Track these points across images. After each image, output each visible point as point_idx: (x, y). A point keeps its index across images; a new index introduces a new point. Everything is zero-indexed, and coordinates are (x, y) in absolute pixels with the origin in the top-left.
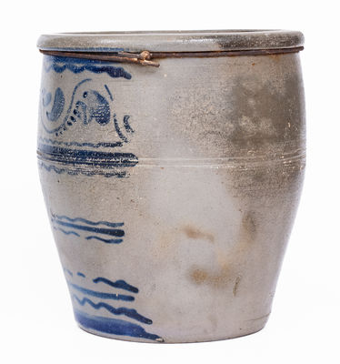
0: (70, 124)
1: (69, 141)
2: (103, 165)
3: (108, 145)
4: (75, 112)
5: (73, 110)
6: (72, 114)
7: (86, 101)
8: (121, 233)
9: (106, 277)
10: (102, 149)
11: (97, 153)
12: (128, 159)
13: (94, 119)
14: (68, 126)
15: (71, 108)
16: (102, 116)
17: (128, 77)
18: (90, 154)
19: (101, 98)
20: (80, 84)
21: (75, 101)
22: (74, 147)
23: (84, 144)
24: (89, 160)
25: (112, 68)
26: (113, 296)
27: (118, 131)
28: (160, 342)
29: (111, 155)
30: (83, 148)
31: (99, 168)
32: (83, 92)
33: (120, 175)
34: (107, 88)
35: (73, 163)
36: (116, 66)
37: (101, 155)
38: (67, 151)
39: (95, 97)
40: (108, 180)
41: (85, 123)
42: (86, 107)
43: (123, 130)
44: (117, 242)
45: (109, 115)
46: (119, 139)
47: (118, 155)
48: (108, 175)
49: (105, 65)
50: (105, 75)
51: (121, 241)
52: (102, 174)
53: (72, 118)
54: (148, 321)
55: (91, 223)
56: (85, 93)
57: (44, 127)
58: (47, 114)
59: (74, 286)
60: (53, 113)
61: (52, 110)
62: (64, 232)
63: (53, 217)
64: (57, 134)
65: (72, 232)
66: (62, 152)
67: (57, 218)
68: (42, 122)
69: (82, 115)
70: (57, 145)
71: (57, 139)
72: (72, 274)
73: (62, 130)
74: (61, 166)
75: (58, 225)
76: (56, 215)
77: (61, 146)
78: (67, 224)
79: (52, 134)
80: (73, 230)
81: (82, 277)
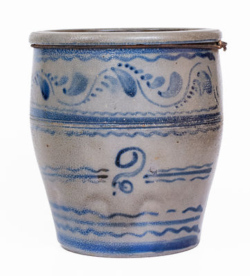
0: (189, 97)
1: (190, 110)
2: (212, 123)
4: (193, 88)
5: (191, 86)
6: (190, 90)
7: (199, 79)
8: (210, 170)
10: (211, 112)
13: (205, 91)
14: (188, 99)
15: (189, 85)
16: (209, 88)
18: (206, 117)
19: (207, 76)
20: (194, 67)
21: (192, 80)
22: (194, 114)
23: (201, 110)
24: (205, 121)
25: (209, 53)
27: (216, 98)
30: (201, 113)
31: (210, 126)
32: (197, 72)
33: (218, 128)
34: (209, 68)
35: (195, 125)
36: (211, 52)
37: (211, 116)
38: (188, 118)
39: (204, 76)
41: (201, 94)
42: (200, 82)
45: (212, 87)
46: (216, 103)
49: (206, 52)
50: (207, 59)
51: (208, 175)
52: (211, 129)
53: (191, 93)
56: (199, 73)
57: (155, 104)
58: (160, 93)
59: (154, 223)
60: (169, 91)
61: (168, 89)
62: (167, 181)
63: (151, 173)
64: (177, 107)
65: (178, 179)
66: (184, 119)
67: (160, 173)
68: (149, 101)
69: (198, 89)
70: (179, 115)
71: (178, 110)
72: (156, 214)
73: (183, 103)
74: (183, 129)
75: (158, 178)
76: (160, 171)
77: (182, 115)
78: (175, 174)
79: (171, 107)
80: (180, 176)
81: (172, 213)
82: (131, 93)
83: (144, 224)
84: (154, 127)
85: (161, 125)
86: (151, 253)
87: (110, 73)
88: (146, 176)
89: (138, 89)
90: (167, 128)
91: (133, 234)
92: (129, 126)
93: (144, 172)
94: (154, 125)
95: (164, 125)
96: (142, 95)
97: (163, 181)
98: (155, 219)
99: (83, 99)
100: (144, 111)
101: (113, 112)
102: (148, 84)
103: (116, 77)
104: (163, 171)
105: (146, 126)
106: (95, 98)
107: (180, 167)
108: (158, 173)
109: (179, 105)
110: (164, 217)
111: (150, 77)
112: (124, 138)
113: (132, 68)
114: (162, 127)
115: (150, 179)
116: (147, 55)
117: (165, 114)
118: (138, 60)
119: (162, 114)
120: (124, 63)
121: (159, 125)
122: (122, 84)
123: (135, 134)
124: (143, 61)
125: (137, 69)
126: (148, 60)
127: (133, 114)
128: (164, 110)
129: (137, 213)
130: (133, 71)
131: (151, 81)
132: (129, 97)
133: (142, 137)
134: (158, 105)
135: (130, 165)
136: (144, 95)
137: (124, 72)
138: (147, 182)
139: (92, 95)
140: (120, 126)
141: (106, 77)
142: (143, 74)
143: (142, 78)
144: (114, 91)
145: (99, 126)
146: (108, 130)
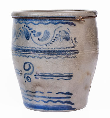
0: (54, 42)
1: (54, 48)
2: (68, 54)
3: (70, 48)
4: (56, 38)
6: (54, 38)
7: (60, 34)
8: (72, 76)
9: (62, 92)
10: (68, 49)
11: (66, 51)
12: (76, 52)
13: (64, 39)
14: (53, 43)
15: (53, 36)
16: (67, 38)
17: (75, 25)
18: (63, 51)
19: (66, 32)
20: (57, 28)
21: (56, 34)
22: (56, 50)
23: (60, 48)
24: (63, 53)
25: (69, 22)
26: (64, 98)
27: (73, 43)
28: (75, 110)
29: (71, 51)
30: (60, 49)
31: (67, 55)
32: (59, 31)
33: (74, 57)
34: (68, 29)
35: (56, 54)
36: (71, 22)
37: (68, 51)
38: (52, 51)
39: (64, 32)
40: (70, 59)
41: (61, 41)
42: (61, 35)
43: (74, 42)
44: (70, 79)
45: (70, 38)
46: (73, 46)
47: (73, 51)
48: (70, 58)
49: (67, 22)
50: (67, 25)
51: (71, 79)
52: (68, 57)
53: (55, 40)
54: (73, 104)
55: (61, 74)
56: (60, 31)
57: (37, 44)
58: (39, 39)
59: (42, 97)
60: (43, 39)
61: (43, 37)
62: (45, 79)
63: (37, 74)
64: (46, 46)
65: (50, 78)
66: (50, 51)
67: (41, 74)
68: (34, 42)
69: (59, 38)
70: (47, 49)
71: (47, 47)
72: (43, 93)
73: (50, 44)
74: (49, 56)
75: (40, 77)
76: (40, 74)
77: (49, 49)
78: (48, 76)
79: (44, 46)
80: (51, 77)
81: (50, 93)
82: (28, 38)
83: (38, 97)
84: (36, 54)
85: (39, 53)
86: (43, 110)
87: (22, 29)
88: (35, 75)
89: (30, 37)
90: (41, 55)
91: (35, 100)
92: (26, 53)
93: (34, 73)
94: (36, 53)
95: (40, 53)
96: (31, 40)
97: (43, 78)
98: (42, 95)
100: (32, 47)
101: (22, 46)
102: (34, 35)
103: (23, 31)
104: (42, 74)
105: (33, 53)
106: (17, 40)
107: (50, 73)
108: (40, 75)
109: (48, 45)
110: (46, 94)
111: (35, 32)
112: (25, 58)
113: (28, 28)
114: (39, 54)
115: (37, 77)
116: (34, 22)
117: (41, 49)
118: (31, 24)
119: (39, 48)
120: (26, 25)
121: (38, 53)
122: (25, 34)
123: (29, 56)
124: (33, 25)
125: (30, 28)
126: (35, 24)
127: (28, 48)
128: (40, 47)
129: (34, 91)
130: (29, 29)
131: (35, 34)
132: (27, 40)
133: (31, 58)
134: (38, 44)
135: (28, 70)
136: (32, 40)
137: (26, 29)
138: (36, 78)
139: (17, 38)
140: (24, 52)
141: (20, 31)
142: (32, 30)
143: (32, 32)
144: (22, 37)
145: (18, 52)
146: (20, 54)
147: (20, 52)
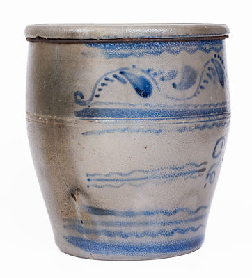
87: (211, 65)
99: (194, 92)
101: (216, 103)
103: (215, 68)
106: (204, 90)
120: (217, 54)
137: (218, 63)
139: (202, 87)
141: (209, 69)
144: (215, 82)
145: (207, 119)
146: (213, 122)
147: (212, 118)
